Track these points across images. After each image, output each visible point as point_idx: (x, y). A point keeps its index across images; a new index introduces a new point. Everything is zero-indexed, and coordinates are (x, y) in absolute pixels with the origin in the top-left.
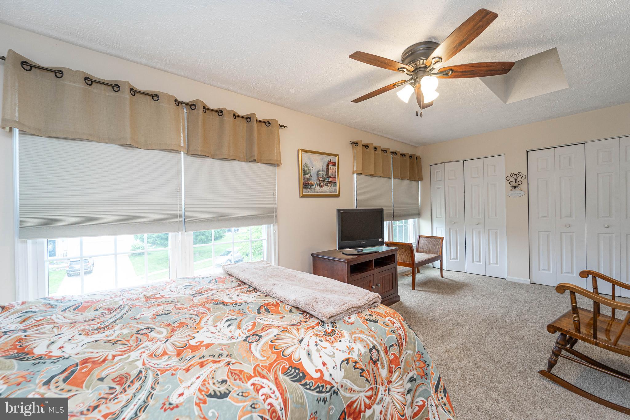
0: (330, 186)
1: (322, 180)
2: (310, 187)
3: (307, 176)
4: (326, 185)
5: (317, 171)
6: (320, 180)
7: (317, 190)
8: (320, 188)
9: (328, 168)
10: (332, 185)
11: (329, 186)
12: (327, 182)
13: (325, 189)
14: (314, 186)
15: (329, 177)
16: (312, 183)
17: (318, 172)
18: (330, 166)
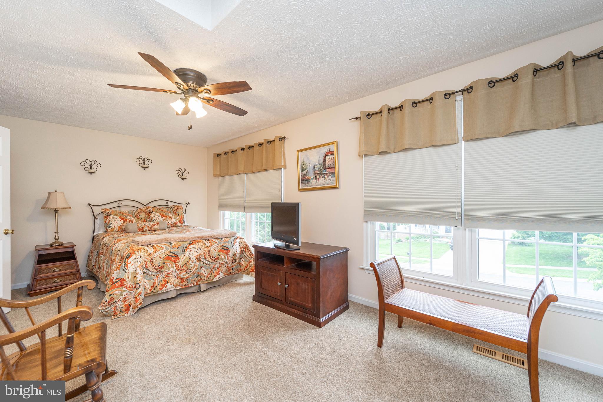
0: (328, 177)
1: (318, 174)
2: (307, 182)
3: (305, 172)
4: (322, 178)
5: (313, 165)
6: (316, 174)
7: (314, 183)
8: (316, 181)
9: (325, 160)
10: (330, 177)
11: (326, 178)
12: (324, 174)
13: (322, 182)
14: (311, 180)
15: (325, 168)
16: (309, 177)
17: (315, 165)
18: (327, 157)
